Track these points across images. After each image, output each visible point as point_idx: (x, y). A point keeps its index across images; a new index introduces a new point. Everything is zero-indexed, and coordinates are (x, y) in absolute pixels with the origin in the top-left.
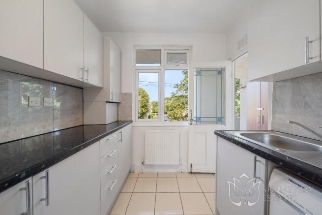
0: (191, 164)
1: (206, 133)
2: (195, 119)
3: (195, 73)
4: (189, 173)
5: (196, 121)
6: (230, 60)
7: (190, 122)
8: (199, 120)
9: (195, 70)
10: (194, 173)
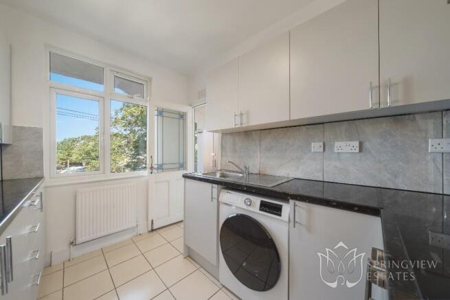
0: (152, 221)
1: (168, 182)
2: (156, 166)
3: (156, 113)
4: (150, 232)
5: (158, 169)
6: (191, 106)
7: (150, 171)
8: (161, 167)
9: (156, 108)
10: (155, 230)
